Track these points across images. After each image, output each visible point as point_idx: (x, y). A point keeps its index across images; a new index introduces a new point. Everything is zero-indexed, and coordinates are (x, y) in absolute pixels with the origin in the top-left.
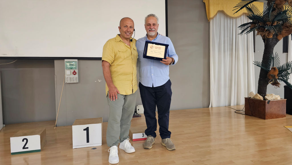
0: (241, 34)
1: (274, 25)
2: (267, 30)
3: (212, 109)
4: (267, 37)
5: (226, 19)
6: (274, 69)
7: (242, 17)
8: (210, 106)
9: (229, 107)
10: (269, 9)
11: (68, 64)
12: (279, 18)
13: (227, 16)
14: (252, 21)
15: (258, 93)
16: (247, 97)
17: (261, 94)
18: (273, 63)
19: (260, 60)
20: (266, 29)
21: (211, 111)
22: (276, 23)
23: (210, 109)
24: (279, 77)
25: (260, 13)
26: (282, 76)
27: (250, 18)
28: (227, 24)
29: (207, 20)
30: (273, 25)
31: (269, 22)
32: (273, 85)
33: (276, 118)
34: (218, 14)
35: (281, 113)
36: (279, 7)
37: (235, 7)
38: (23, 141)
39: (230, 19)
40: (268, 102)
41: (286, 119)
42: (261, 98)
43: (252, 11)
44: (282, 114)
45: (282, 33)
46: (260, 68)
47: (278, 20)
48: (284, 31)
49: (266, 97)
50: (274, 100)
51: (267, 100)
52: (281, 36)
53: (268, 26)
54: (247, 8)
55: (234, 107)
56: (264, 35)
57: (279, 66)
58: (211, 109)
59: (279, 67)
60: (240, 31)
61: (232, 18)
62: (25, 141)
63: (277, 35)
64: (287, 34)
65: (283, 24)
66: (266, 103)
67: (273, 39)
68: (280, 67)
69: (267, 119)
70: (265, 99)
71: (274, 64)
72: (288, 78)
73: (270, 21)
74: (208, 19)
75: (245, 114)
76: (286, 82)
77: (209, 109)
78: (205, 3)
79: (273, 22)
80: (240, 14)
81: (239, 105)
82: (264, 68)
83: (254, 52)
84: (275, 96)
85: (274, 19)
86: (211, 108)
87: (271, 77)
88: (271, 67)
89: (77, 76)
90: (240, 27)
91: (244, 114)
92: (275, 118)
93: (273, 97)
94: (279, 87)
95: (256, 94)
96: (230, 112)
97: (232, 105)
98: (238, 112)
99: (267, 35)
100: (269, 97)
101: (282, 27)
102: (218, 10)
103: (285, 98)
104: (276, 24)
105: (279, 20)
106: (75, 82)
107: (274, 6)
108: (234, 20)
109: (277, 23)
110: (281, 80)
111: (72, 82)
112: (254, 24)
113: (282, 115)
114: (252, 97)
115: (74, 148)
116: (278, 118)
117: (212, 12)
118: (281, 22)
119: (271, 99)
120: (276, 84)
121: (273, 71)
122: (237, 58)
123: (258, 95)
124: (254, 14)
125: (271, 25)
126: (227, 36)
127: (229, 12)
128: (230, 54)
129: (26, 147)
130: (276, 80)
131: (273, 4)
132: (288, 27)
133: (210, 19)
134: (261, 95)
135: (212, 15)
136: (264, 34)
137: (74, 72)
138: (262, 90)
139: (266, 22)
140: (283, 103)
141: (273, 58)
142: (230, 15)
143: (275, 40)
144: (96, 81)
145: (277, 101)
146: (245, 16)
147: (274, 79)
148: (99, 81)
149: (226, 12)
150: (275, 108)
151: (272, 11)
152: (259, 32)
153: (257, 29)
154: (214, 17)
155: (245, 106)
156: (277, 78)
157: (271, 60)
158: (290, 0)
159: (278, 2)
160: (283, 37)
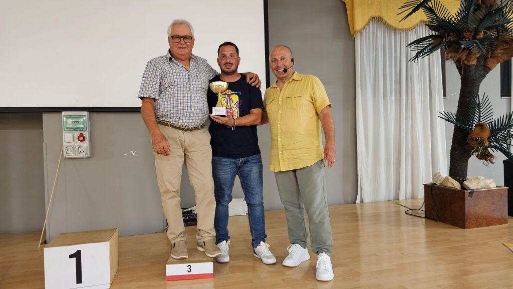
0: (415, 59)
1: (478, 37)
2: (464, 49)
3: (362, 206)
4: (466, 62)
5: (386, 34)
6: (481, 126)
7: (419, 28)
8: (358, 200)
9: (397, 201)
10: (467, 8)
11: (70, 121)
12: (489, 23)
13: (388, 27)
14: (437, 33)
15: (450, 175)
16: (430, 181)
17: (457, 176)
18: (479, 116)
19: (454, 110)
20: (463, 46)
21: (359, 211)
22: (482, 33)
23: (358, 207)
24: (493, 142)
25: (452, 16)
26: (497, 140)
27: (431, 28)
28: (390, 42)
29: (349, 35)
30: (476, 39)
31: (468, 32)
32: (480, 159)
33: (488, 226)
34: (371, 24)
35: (497, 214)
37: (403, 7)
39: (395, 32)
40: (469, 193)
41: (509, 228)
42: (456, 185)
43: (435, 14)
44: (500, 217)
45: (496, 55)
46: (454, 125)
47: (486, 29)
48: (499, 51)
49: (465, 183)
50: (483, 188)
51: (469, 189)
52: (495, 61)
53: (466, 40)
54: (426, 7)
55: (406, 202)
56: (459, 58)
57: (492, 120)
59: (491, 122)
60: (414, 53)
61: (400, 31)
63: (486, 59)
64: (506, 58)
65: (497, 37)
66: (467, 195)
67: (477, 67)
68: (493, 123)
69: (469, 228)
70: (463, 187)
71: (481, 118)
72: (510, 145)
73: (471, 30)
74: (352, 34)
75: (426, 217)
76: (506, 152)
77: (357, 205)
78: (344, 3)
79: (477, 32)
80: (414, 24)
81: (417, 198)
82: (460, 125)
83: (444, 95)
84: (485, 182)
85: (478, 27)
86: (360, 205)
87: (475, 142)
88: (476, 122)
89: (86, 143)
90: (410, 44)
91: (424, 216)
92: (485, 226)
93: (479, 182)
94: (491, 162)
95: (446, 177)
96: (398, 213)
97: (402, 197)
98: (412, 213)
99: (465, 58)
100: (471, 184)
101: (496, 43)
102: (370, 15)
103: (505, 186)
104: (482, 36)
105: (489, 28)
106: (83, 155)
108: (403, 35)
109: (485, 33)
110: (496, 148)
111: (77, 156)
112: (439, 40)
113: (499, 219)
114: (438, 183)
116: (492, 225)
117: (360, 19)
118: (493, 34)
119: (476, 188)
120: (485, 156)
121: (478, 130)
122: (411, 107)
123: (450, 178)
124: (437, 17)
125: (473, 39)
126: (390, 66)
127: (392, 19)
128: (396, 100)
130: (486, 149)
132: (507, 43)
133: (355, 32)
134: (456, 180)
135: (359, 25)
137: (81, 135)
138: (458, 169)
139: (463, 32)
140: (502, 196)
141: (479, 104)
142: (394, 25)
143: (482, 68)
144: (126, 154)
145: (489, 191)
146: (424, 26)
147: (481, 147)
148: (133, 154)
149: (386, 19)
150: (484, 206)
151: (475, 10)
152: (449, 52)
153: (446, 49)
154: (362, 29)
155: (425, 202)
156: (487, 144)
157: (474, 109)
160: (498, 62)
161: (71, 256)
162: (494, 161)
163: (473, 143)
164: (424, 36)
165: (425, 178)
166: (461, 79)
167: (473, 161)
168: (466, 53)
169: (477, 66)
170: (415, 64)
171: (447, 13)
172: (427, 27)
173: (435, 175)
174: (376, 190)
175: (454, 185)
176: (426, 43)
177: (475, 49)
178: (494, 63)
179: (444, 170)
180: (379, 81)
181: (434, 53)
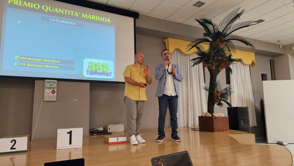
0: (193, 66)
1: (215, 59)
2: (210, 63)
4: (211, 68)
5: (181, 56)
6: (217, 92)
7: (194, 54)
10: (211, 48)
11: (48, 84)
13: (182, 53)
14: (201, 57)
16: (200, 115)
17: (210, 112)
18: (217, 88)
19: (208, 86)
22: (216, 58)
26: (223, 97)
27: (199, 54)
31: (211, 57)
32: (218, 105)
34: (175, 51)
36: (218, 47)
37: (188, 46)
38: (12, 142)
39: (185, 55)
42: (210, 115)
43: (200, 49)
45: (222, 66)
46: (208, 92)
50: (219, 116)
51: (214, 116)
53: (211, 60)
54: (196, 47)
57: (221, 90)
60: (193, 64)
62: (14, 142)
63: (218, 67)
65: (222, 59)
66: (214, 118)
69: (216, 132)
75: (200, 130)
76: (227, 102)
78: (165, 42)
79: (214, 57)
80: (192, 52)
83: (205, 82)
84: (220, 114)
85: (214, 55)
88: (216, 91)
89: (55, 94)
90: (192, 60)
93: (218, 114)
94: (222, 107)
95: (206, 113)
97: (190, 126)
98: (194, 129)
100: (216, 115)
101: (221, 61)
102: (175, 48)
105: (218, 56)
106: (53, 100)
108: (188, 57)
109: (217, 58)
110: (224, 101)
111: (50, 100)
112: (201, 59)
113: (226, 129)
114: (203, 116)
115: (57, 149)
116: (223, 131)
117: (171, 49)
118: (220, 58)
120: (220, 104)
122: (192, 86)
123: (208, 113)
124: (201, 51)
125: (213, 60)
126: (183, 69)
127: (184, 50)
128: (186, 83)
129: (13, 148)
130: (220, 101)
131: (214, 45)
132: (225, 62)
136: (208, 66)
137: (54, 91)
138: (211, 109)
140: (226, 119)
141: (217, 84)
143: (217, 70)
144: (72, 100)
145: (222, 117)
146: (196, 54)
147: (218, 100)
148: (76, 101)
149: (181, 50)
150: (220, 123)
151: (213, 49)
153: (204, 63)
154: (172, 53)
155: (199, 124)
156: (220, 99)
157: (215, 86)
158: (225, 43)
159: (216, 43)
160: (223, 69)
161: (68, 133)
162: (223, 106)
163: (215, 98)
164: (196, 57)
165: (198, 114)
166: (210, 74)
167: (216, 106)
168: (211, 65)
169: (215, 69)
170: (193, 68)
171: (204, 50)
172: (197, 54)
173: (202, 112)
175: (209, 115)
176: (197, 60)
177: (214, 63)
178: (221, 69)
179: (205, 110)
181: (200, 64)
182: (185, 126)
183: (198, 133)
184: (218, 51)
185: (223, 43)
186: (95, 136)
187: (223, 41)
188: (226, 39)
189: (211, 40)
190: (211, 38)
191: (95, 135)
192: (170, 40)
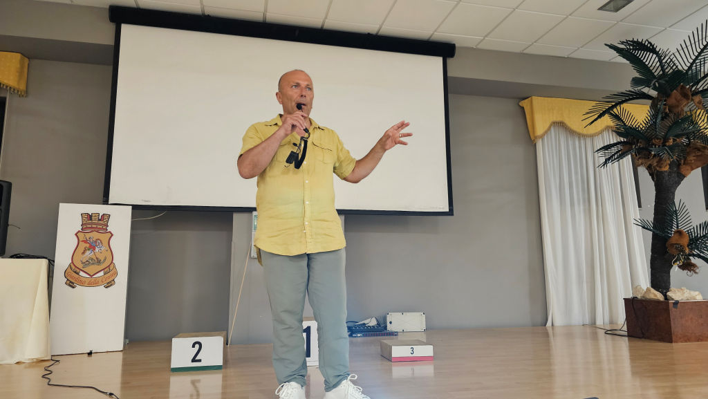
0: (604, 165)
1: (667, 144)
2: (655, 155)
3: (553, 329)
4: (658, 169)
5: (570, 139)
6: (679, 233)
7: (605, 134)
8: (549, 324)
9: (593, 325)
10: (654, 116)
12: (677, 131)
13: (571, 132)
14: (625, 140)
15: (652, 286)
16: (630, 296)
17: (659, 287)
18: (677, 225)
19: (650, 217)
20: (653, 153)
22: (672, 140)
24: (693, 249)
25: (639, 124)
26: (698, 247)
27: (619, 134)
28: (574, 149)
29: (531, 142)
30: (665, 146)
31: (657, 139)
32: (683, 270)
34: (552, 129)
36: (676, 110)
37: (588, 113)
38: (193, 346)
39: (579, 138)
40: (674, 303)
42: (660, 296)
43: (622, 121)
45: (689, 162)
46: (651, 233)
47: (676, 136)
49: (668, 294)
50: (688, 299)
51: (673, 299)
52: (689, 168)
53: (655, 147)
54: (611, 114)
55: (603, 325)
56: (650, 165)
57: (691, 228)
58: (551, 329)
59: (690, 230)
60: (603, 160)
61: (585, 136)
62: (197, 346)
63: (680, 164)
64: (699, 164)
65: (689, 144)
66: (671, 306)
68: (692, 230)
69: (677, 342)
70: (667, 298)
71: (680, 225)
73: (659, 137)
74: (533, 138)
75: (629, 336)
77: (548, 328)
78: (523, 108)
79: (666, 139)
80: (599, 129)
82: (658, 232)
83: (640, 206)
84: (689, 293)
85: (666, 134)
86: (551, 327)
88: (675, 228)
90: (600, 149)
91: (626, 335)
92: (696, 341)
93: (684, 294)
94: (696, 273)
95: (648, 289)
96: (595, 336)
97: (599, 322)
99: (656, 164)
100: (676, 294)
101: (688, 150)
102: (552, 121)
104: (671, 144)
107: (665, 109)
108: (589, 141)
109: (674, 140)
110: (699, 256)
112: (628, 146)
114: (639, 297)
116: (702, 340)
117: (540, 124)
118: (684, 140)
119: (680, 298)
120: (688, 266)
121: (676, 237)
122: (602, 218)
123: (653, 290)
124: (625, 124)
125: (663, 146)
126: (576, 173)
127: (576, 123)
129: (197, 358)
130: (688, 257)
131: (662, 107)
132: (699, 150)
133: (536, 137)
134: (658, 291)
135: (540, 127)
136: (649, 163)
138: (660, 279)
139: (652, 139)
141: (676, 211)
142: (578, 130)
143: (676, 175)
145: (695, 302)
146: (610, 132)
147: (682, 255)
149: (568, 124)
150: (691, 319)
151: (663, 119)
152: (639, 158)
153: (636, 155)
154: (544, 134)
155: (627, 319)
156: (687, 251)
157: (671, 216)
158: (697, 98)
159: (672, 101)
160: (692, 169)
162: (697, 271)
163: (673, 251)
164: (612, 143)
165: (624, 292)
166: (655, 185)
167: (675, 271)
168: (656, 160)
169: (670, 172)
170: (603, 170)
171: (635, 120)
172: (614, 134)
173: (635, 288)
174: (568, 310)
175: (656, 296)
176: (614, 150)
177: (665, 156)
178: (688, 170)
179: (644, 282)
180: (564, 189)
181: (625, 159)
182: (587, 321)
183: (624, 343)
184: (676, 123)
185: (692, 100)
186: (359, 339)
187: (690, 94)
188: (701, 89)
189: (654, 93)
190: (655, 89)
191: (359, 335)
192: (537, 101)
